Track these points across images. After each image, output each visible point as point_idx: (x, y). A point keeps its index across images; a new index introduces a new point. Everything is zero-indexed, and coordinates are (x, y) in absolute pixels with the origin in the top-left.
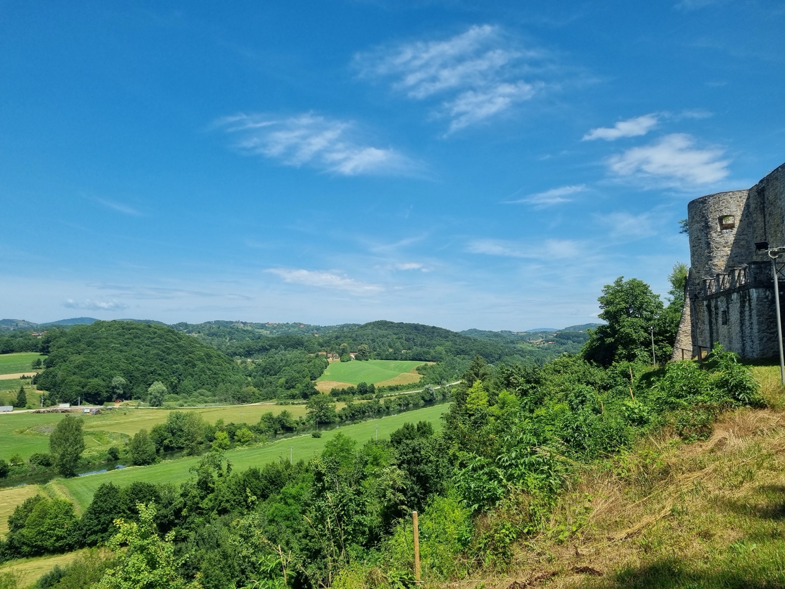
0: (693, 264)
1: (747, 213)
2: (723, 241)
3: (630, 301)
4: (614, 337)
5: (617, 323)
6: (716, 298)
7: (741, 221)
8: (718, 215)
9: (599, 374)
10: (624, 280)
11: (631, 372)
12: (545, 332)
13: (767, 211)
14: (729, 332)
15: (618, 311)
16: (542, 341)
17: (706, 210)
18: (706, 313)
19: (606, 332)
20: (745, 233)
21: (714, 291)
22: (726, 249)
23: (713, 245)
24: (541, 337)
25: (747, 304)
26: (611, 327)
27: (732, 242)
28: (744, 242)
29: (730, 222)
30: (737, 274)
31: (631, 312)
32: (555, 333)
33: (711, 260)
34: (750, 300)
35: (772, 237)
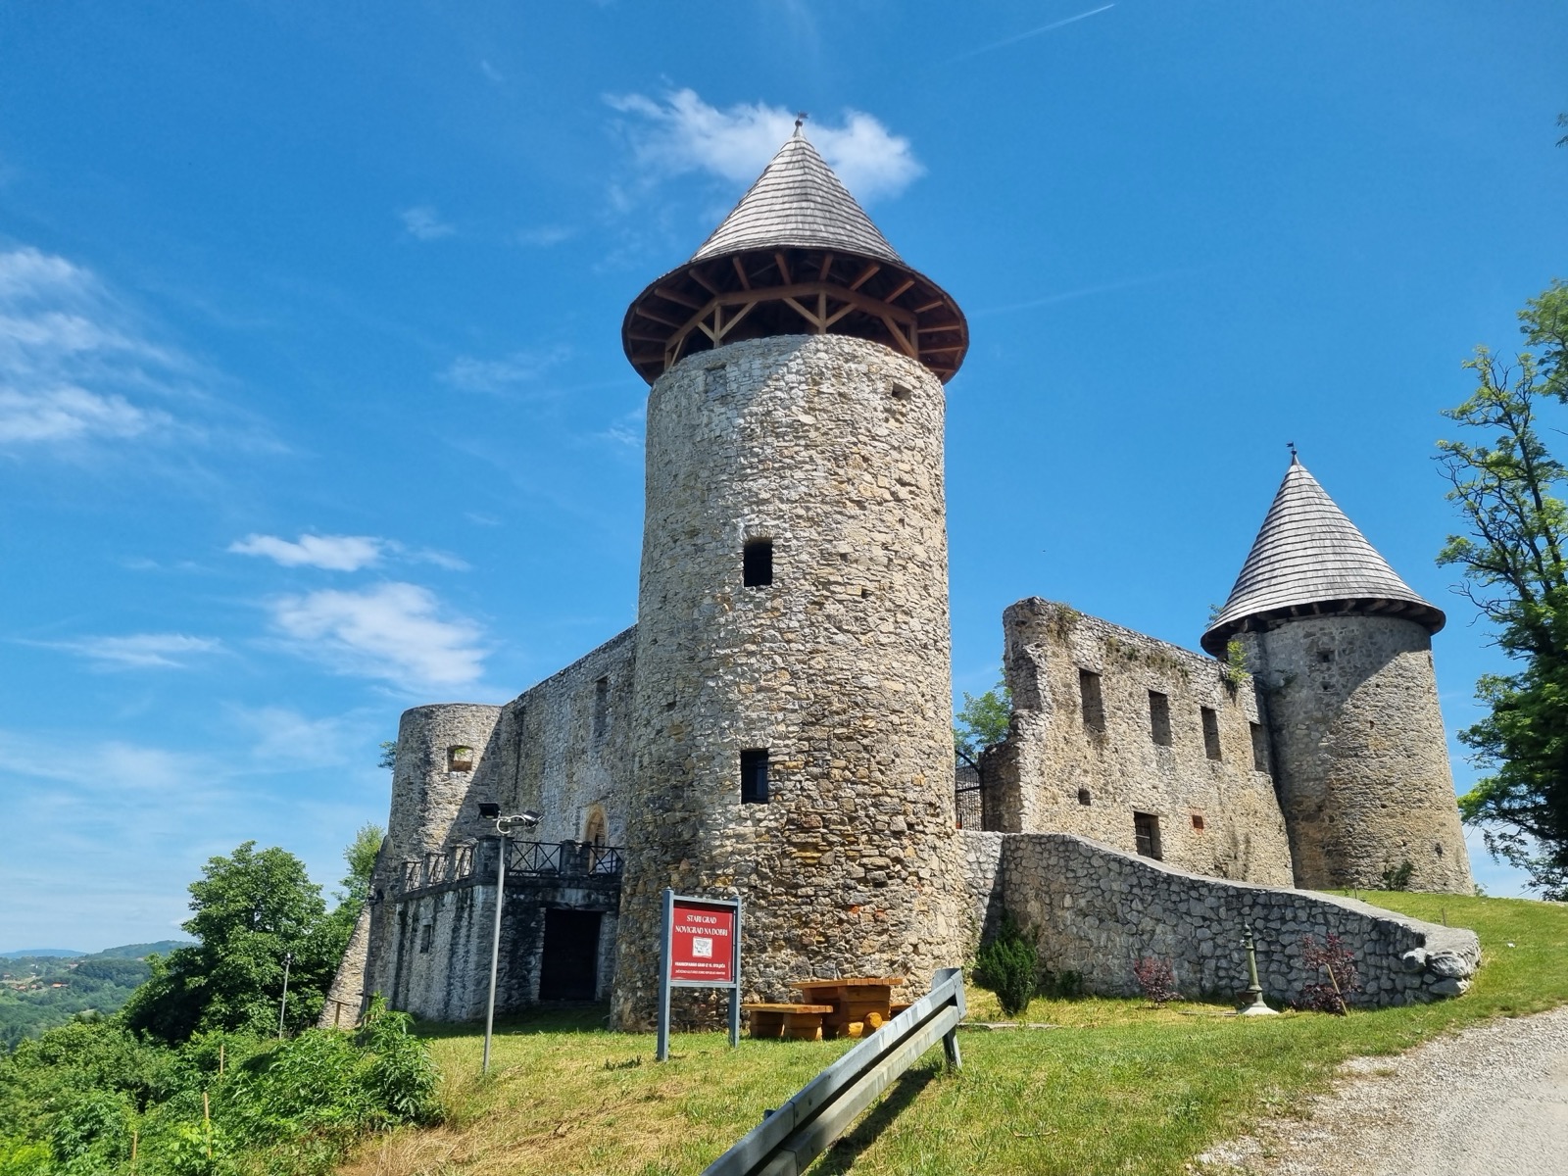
0: (392, 829)
1: (494, 749)
2: (449, 792)
3: (259, 896)
4: (206, 974)
5: (223, 943)
6: (418, 899)
7: (483, 759)
8: (448, 743)
9: (156, 1062)
10: (255, 850)
11: (222, 1054)
12: (48, 959)
13: (524, 750)
14: (429, 968)
15: (229, 916)
16: (34, 982)
17: (429, 730)
18: (396, 929)
19: (192, 962)
20: (486, 781)
21: (417, 884)
22: (453, 807)
23: (432, 796)
24: (34, 970)
25: (466, 915)
26: (207, 952)
27: (463, 796)
28: (482, 797)
29: (466, 759)
30: (458, 857)
31: (257, 919)
32: (76, 962)
33: (424, 825)
34: (472, 906)
35: (525, 794)
